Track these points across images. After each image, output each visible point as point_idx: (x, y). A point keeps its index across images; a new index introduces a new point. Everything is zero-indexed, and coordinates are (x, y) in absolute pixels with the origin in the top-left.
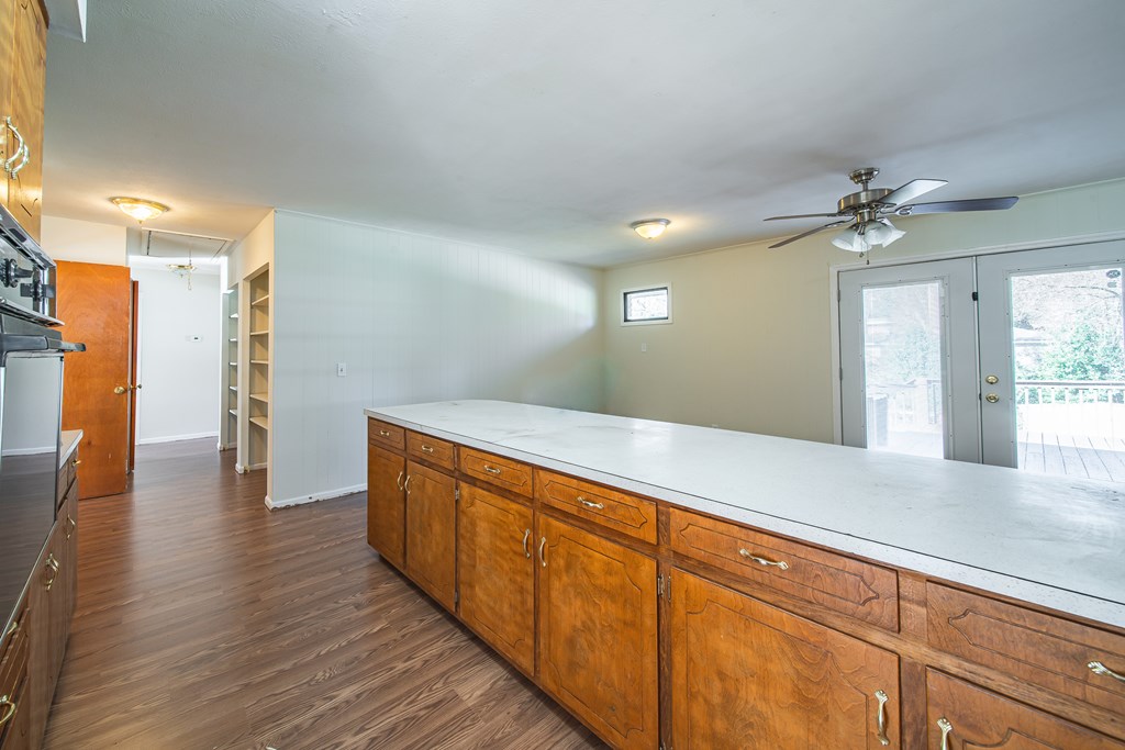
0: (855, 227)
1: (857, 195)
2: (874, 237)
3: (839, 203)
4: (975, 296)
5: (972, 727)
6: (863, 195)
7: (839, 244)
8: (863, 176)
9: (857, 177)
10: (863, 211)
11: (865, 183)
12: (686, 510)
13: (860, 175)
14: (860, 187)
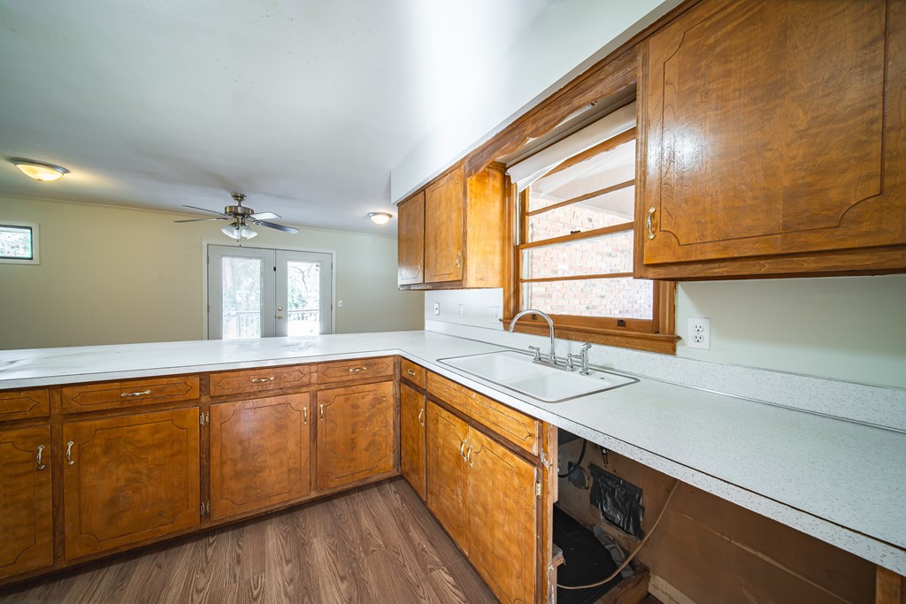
0: (234, 224)
1: (236, 207)
2: (244, 233)
3: (226, 208)
4: (275, 269)
5: (327, 402)
6: (239, 208)
7: (225, 231)
8: (239, 197)
9: (236, 197)
10: (240, 217)
11: (240, 201)
12: (220, 372)
13: (237, 196)
14: (236, 204)
